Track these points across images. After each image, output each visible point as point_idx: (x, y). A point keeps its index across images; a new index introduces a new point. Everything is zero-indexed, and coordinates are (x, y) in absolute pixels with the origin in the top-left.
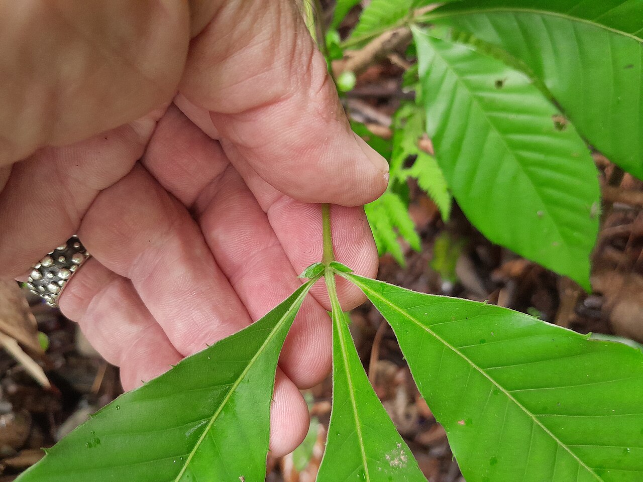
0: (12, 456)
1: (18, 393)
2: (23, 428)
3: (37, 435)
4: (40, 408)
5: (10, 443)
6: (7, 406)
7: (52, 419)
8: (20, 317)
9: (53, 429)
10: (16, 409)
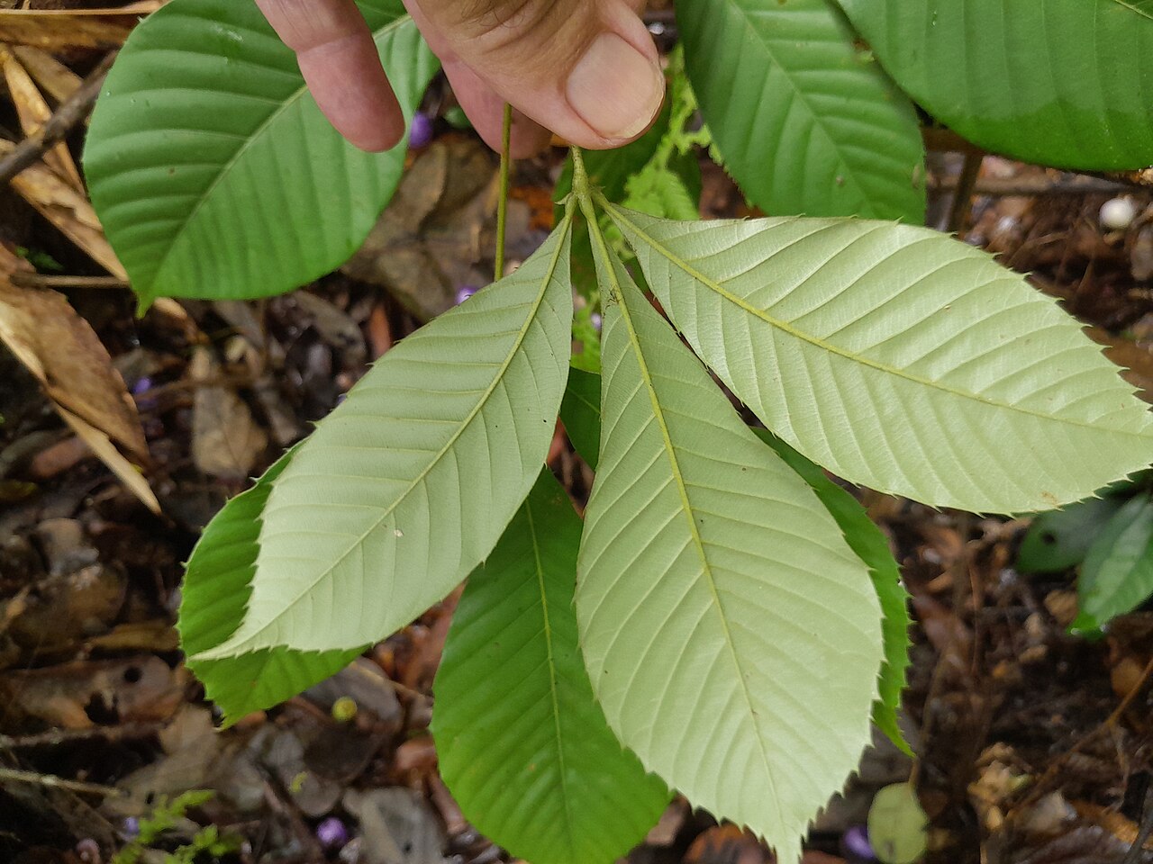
0: (103, 633)
1: (105, 533)
2: (117, 592)
3: (137, 603)
4: (142, 560)
5: (98, 614)
6: (92, 554)
7: (159, 577)
8: (111, 397)
9: (163, 595)
10: (105, 560)
